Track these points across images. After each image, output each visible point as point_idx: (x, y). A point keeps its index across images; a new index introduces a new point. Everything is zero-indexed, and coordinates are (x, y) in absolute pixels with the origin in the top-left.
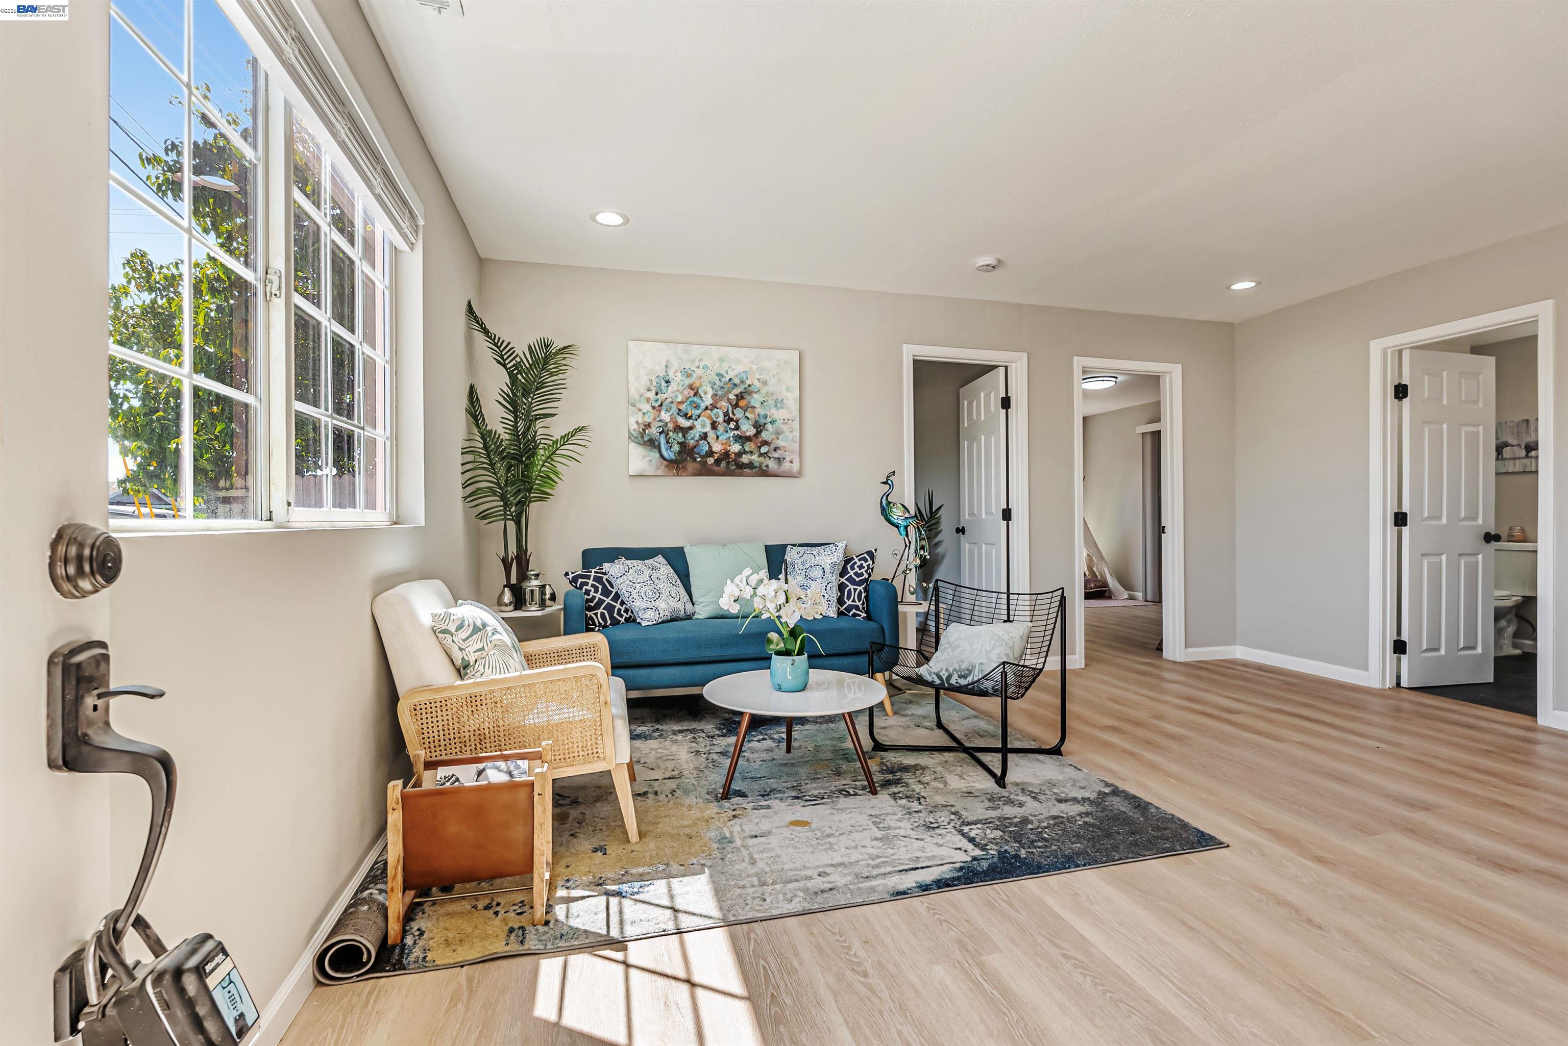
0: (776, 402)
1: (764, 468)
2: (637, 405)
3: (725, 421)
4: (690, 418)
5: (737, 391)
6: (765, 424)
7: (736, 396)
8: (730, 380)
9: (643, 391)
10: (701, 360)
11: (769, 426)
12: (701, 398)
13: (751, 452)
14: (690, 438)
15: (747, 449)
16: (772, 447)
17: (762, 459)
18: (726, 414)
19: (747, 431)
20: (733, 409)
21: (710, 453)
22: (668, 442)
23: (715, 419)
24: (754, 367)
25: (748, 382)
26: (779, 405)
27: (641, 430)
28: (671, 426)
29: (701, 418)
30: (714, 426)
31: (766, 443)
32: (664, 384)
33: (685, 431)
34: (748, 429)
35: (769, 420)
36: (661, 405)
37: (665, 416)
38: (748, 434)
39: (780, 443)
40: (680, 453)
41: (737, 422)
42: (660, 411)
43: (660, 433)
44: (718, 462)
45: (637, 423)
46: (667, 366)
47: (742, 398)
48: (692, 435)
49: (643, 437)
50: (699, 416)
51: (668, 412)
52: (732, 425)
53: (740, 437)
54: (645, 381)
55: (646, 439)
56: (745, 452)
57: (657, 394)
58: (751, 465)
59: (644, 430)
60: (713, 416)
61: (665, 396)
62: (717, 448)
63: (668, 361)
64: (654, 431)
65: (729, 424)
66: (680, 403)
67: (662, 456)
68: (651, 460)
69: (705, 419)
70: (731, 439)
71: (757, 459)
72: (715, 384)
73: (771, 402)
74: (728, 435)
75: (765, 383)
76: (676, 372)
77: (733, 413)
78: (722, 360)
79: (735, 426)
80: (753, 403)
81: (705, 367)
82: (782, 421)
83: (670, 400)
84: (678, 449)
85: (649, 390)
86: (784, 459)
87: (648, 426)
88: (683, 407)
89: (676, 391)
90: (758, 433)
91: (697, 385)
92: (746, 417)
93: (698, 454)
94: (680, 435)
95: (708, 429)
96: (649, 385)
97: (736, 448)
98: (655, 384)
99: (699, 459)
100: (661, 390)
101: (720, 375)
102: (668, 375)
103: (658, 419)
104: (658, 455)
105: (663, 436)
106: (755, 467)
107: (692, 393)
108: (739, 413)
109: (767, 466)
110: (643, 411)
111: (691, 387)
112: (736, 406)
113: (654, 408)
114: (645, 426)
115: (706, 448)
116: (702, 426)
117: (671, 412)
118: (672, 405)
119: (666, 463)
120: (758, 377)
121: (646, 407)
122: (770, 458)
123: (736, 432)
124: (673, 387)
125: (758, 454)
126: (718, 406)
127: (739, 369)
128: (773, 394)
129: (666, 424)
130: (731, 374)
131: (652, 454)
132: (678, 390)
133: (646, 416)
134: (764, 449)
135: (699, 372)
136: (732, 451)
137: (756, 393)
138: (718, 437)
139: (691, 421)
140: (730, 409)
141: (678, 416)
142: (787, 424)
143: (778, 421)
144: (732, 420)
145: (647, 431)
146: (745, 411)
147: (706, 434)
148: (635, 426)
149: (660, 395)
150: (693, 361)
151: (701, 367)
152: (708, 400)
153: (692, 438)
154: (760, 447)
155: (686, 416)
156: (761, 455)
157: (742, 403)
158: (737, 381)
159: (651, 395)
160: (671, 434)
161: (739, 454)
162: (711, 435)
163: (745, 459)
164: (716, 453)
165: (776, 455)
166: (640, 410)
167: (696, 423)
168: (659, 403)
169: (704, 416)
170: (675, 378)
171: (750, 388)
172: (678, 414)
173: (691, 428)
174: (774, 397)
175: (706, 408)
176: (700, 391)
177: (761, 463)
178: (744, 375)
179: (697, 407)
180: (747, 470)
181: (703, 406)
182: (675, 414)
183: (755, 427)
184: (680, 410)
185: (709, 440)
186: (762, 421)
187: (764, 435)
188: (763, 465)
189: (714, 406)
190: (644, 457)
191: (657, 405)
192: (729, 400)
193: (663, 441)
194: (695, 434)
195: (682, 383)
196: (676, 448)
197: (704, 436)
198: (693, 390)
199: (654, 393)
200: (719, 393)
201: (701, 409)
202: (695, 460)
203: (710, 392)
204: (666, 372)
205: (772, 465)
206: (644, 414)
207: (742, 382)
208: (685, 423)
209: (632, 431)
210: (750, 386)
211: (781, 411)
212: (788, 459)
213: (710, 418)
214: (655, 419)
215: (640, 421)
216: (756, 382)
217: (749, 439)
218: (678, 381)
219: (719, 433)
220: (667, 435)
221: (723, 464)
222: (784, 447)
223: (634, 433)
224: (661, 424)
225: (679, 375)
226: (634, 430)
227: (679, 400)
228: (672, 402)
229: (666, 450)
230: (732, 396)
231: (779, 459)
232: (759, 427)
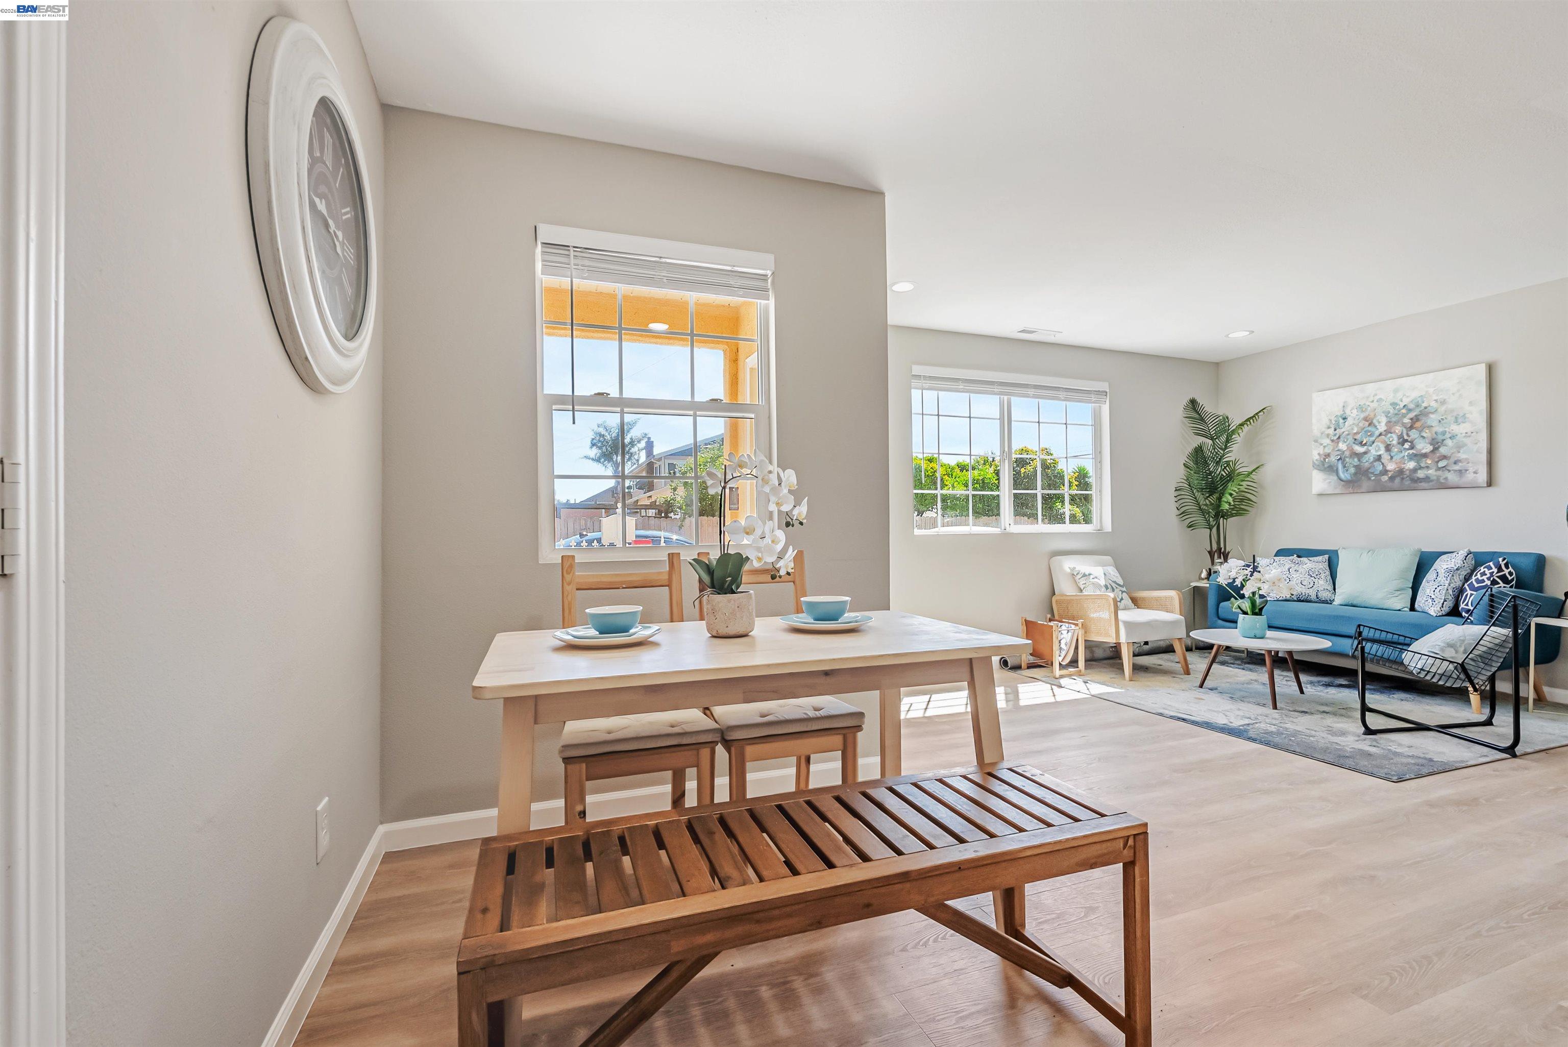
0: (1456, 418)
1: (1443, 481)
2: (1319, 441)
3: (1399, 443)
4: (1365, 444)
5: (1412, 415)
6: (1443, 440)
7: (1411, 419)
8: (1404, 406)
9: (1324, 430)
10: (1376, 395)
11: (1449, 442)
12: (1376, 426)
13: (1427, 467)
14: (1365, 461)
15: (1423, 465)
16: (1452, 460)
17: (1439, 473)
18: (1401, 437)
19: (1423, 449)
20: (1407, 431)
21: (1385, 472)
22: (1344, 467)
23: (1389, 443)
24: (1431, 390)
25: (1424, 405)
26: (1460, 420)
27: (1322, 459)
28: (1347, 453)
29: (1375, 444)
30: (1388, 448)
31: (1445, 457)
32: (1341, 421)
33: (1359, 456)
34: (1424, 447)
35: (1448, 435)
36: (1339, 438)
37: (1342, 446)
38: (1424, 451)
39: (1462, 456)
40: (1355, 474)
41: (1411, 442)
42: (1338, 443)
43: (1338, 460)
44: (1392, 479)
45: (1319, 454)
46: (1344, 407)
47: (1418, 420)
48: (1367, 459)
49: (1324, 465)
50: (1373, 442)
51: (1345, 442)
52: (1407, 446)
53: (1416, 455)
54: (1325, 421)
55: (1326, 466)
56: (1421, 468)
57: (1335, 430)
58: (1427, 479)
59: (1325, 459)
60: (1387, 440)
61: (1343, 430)
62: (1391, 467)
63: (1345, 402)
64: (1333, 459)
65: (1403, 445)
66: (1355, 434)
67: (1341, 480)
68: (1330, 482)
69: (1379, 444)
70: (1406, 458)
71: (1435, 473)
72: (1389, 412)
73: (1450, 418)
74: (1402, 455)
75: (1443, 402)
76: (1352, 409)
77: (1408, 435)
78: (1396, 391)
79: (1410, 446)
80: (1429, 423)
81: (1380, 400)
82: (1464, 435)
83: (1347, 433)
84: (1353, 471)
85: (1329, 428)
86: (1466, 470)
87: (1328, 455)
88: (1358, 437)
89: (1352, 425)
90: (1435, 449)
91: (1372, 415)
92: (1422, 436)
93: (1372, 473)
94: (1356, 460)
95: (1382, 451)
96: (1328, 423)
97: (1411, 465)
98: (1334, 422)
99: (1373, 478)
100: (1339, 426)
101: (1394, 404)
102: (1345, 413)
103: (1337, 449)
104: (1336, 478)
105: (1340, 462)
106: (1432, 481)
107: (1367, 424)
108: (1414, 434)
109: (1446, 479)
110: (1324, 445)
111: (1366, 419)
112: (1411, 427)
113: (1333, 441)
114: (1325, 456)
115: (1381, 468)
116: (1377, 449)
117: (1348, 442)
118: (1349, 437)
119: (1343, 483)
120: (1436, 398)
121: (1326, 441)
122: (1449, 471)
123: (1411, 452)
124: (1350, 421)
125: (1435, 468)
126: (1392, 431)
127: (1414, 395)
128: (1452, 411)
129: (1344, 452)
130: (1406, 401)
131: (1331, 477)
132: (1354, 424)
133: (1326, 448)
134: (1442, 464)
135: (1375, 405)
136: (1407, 468)
137: (1432, 413)
138: (1392, 458)
139: (1366, 447)
140: (1405, 432)
141: (1354, 445)
142: (1470, 436)
143: (1459, 435)
144: (1407, 441)
145: (1327, 460)
146: (1421, 431)
147: (1380, 456)
148: (1317, 457)
149: (1337, 430)
150: (1368, 397)
151: (1375, 401)
152: (1382, 428)
153: (1367, 461)
154: (1438, 462)
155: (1361, 444)
156: (1439, 469)
157: (1418, 425)
158: (1412, 406)
159: (1331, 431)
160: (1347, 460)
161: (1415, 470)
162: (1386, 457)
163: (1421, 474)
164: (1390, 471)
165: (1457, 467)
166: (1322, 444)
167: (1370, 448)
168: (1337, 436)
169: (1377, 441)
170: (1352, 415)
171: (1426, 410)
172: (1354, 443)
173: (1365, 453)
174: (1455, 414)
175: (1380, 435)
176: (1375, 421)
177: (1438, 477)
178: (1419, 399)
179: (1371, 436)
180: (1423, 485)
181: (1377, 433)
182: (1351, 443)
183: (1431, 444)
184: (1355, 439)
185: (1383, 461)
186: (1440, 437)
187: (1443, 450)
188: (1441, 479)
189: (1388, 432)
190: (1325, 480)
191: (1335, 438)
192: (1404, 425)
193: (1340, 466)
194: (1370, 457)
195: (1358, 417)
196: (1352, 470)
197: (1379, 458)
198: (1367, 421)
199: (1333, 429)
200: (1394, 419)
201: (1375, 436)
202: (1370, 479)
203: (1384, 420)
204: (1344, 411)
205: (1452, 477)
206: (1325, 447)
207: (1418, 406)
208: (1359, 449)
209: (1315, 461)
210: (1426, 408)
211: (1462, 425)
212: (1471, 470)
213: (1384, 442)
214: (1333, 450)
215: (1321, 453)
216: (1433, 404)
217: (1425, 456)
218: (1354, 415)
219: (1392, 454)
220: (1344, 460)
221: (1397, 480)
222: (1466, 459)
223: (1316, 462)
224: (1339, 453)
225: (1355, 411)
226: (1316, 460)
227: (1355, 432)
228: (1348, 435)
229: (1343, 472)
230: (1406, 420)
231: (1460, 471)
232: (1436, 444)
